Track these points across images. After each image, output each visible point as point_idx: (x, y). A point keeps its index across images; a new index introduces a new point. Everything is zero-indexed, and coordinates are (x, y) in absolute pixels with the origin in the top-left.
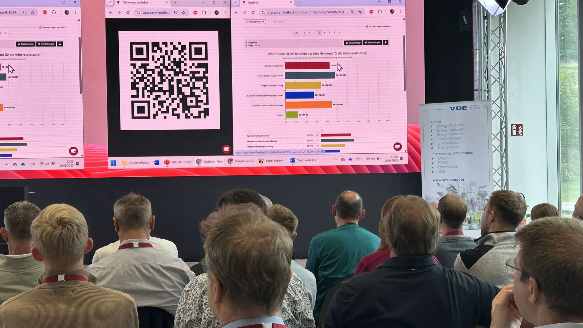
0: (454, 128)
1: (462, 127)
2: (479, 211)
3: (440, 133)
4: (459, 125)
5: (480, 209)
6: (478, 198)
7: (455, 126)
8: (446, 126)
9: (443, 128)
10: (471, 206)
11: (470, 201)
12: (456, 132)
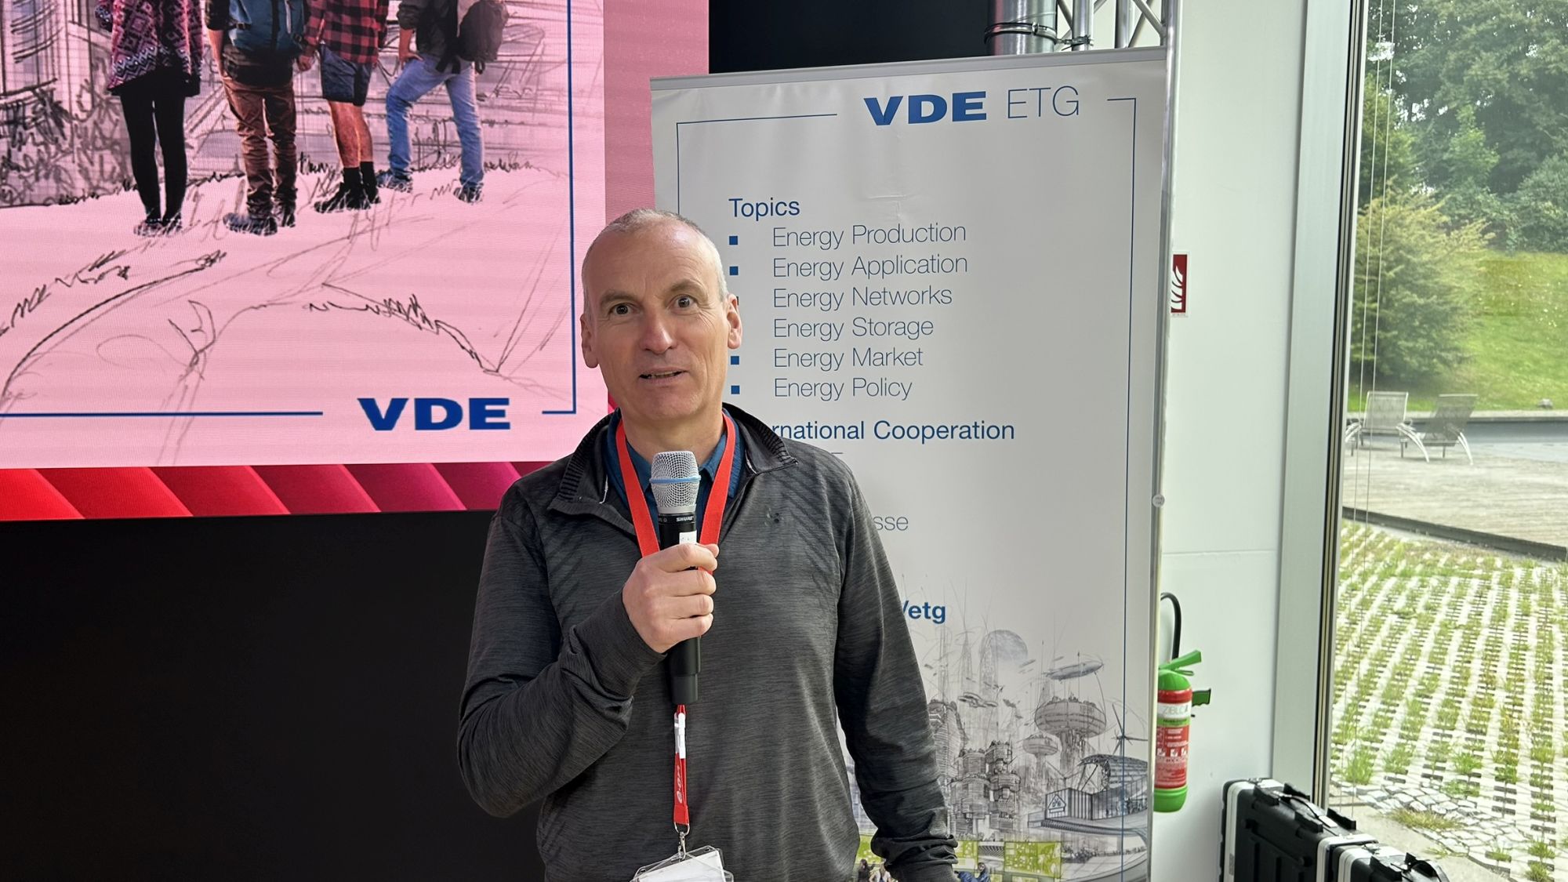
0: (889, 252)
1: (944, 250)
2: (1042, 832)
3: (795, 284)
4: (922, 235)
5: (1047, 823)
6: (1042, 742)
7: (894, 236)
8: (833, 239)
9: (812, 253)
10: (987, 796)
11: (985, 761)
12: (897, 283)
